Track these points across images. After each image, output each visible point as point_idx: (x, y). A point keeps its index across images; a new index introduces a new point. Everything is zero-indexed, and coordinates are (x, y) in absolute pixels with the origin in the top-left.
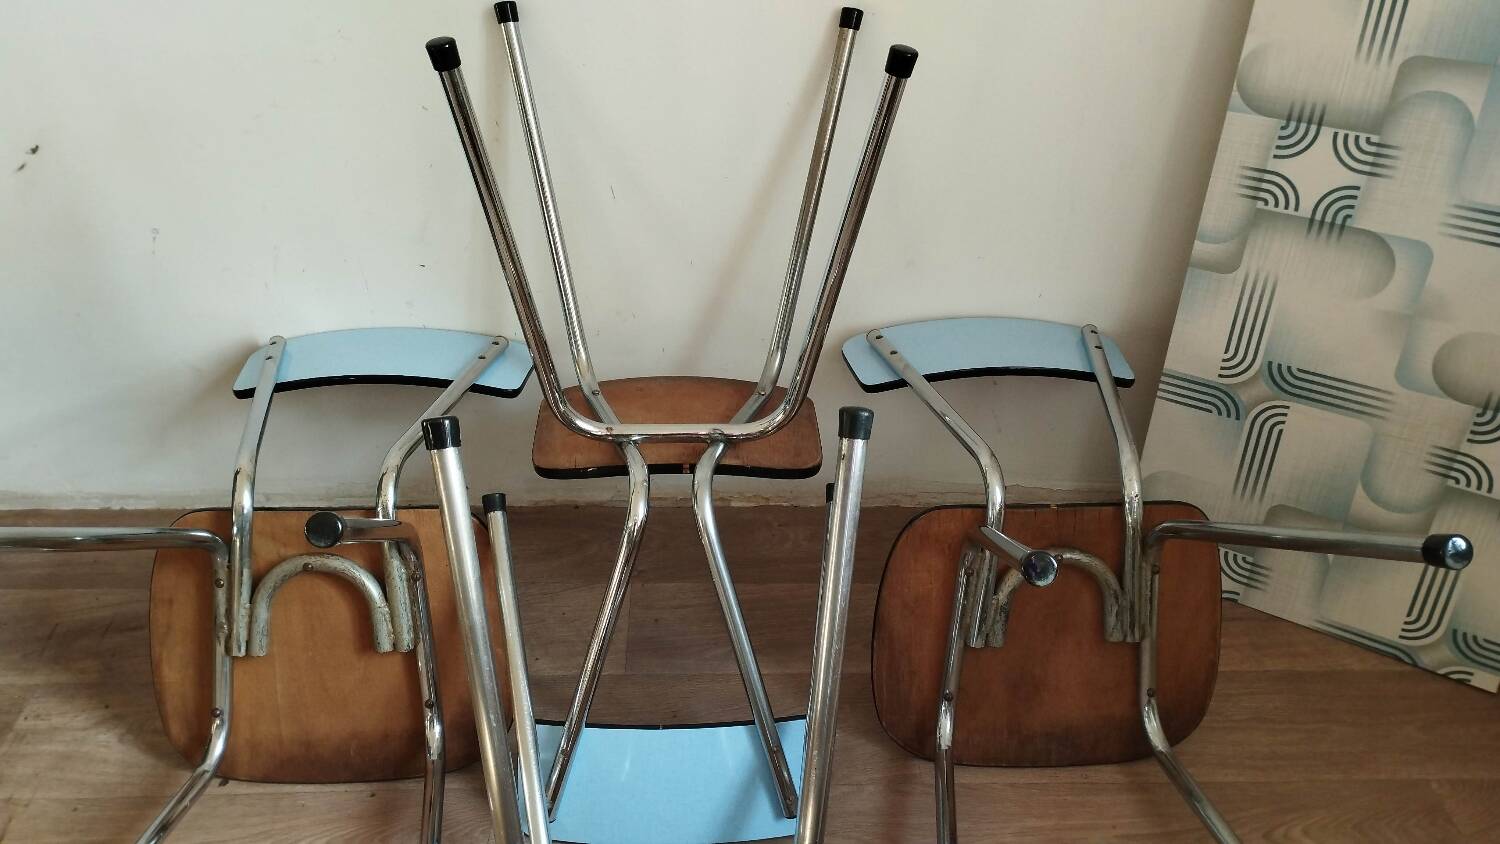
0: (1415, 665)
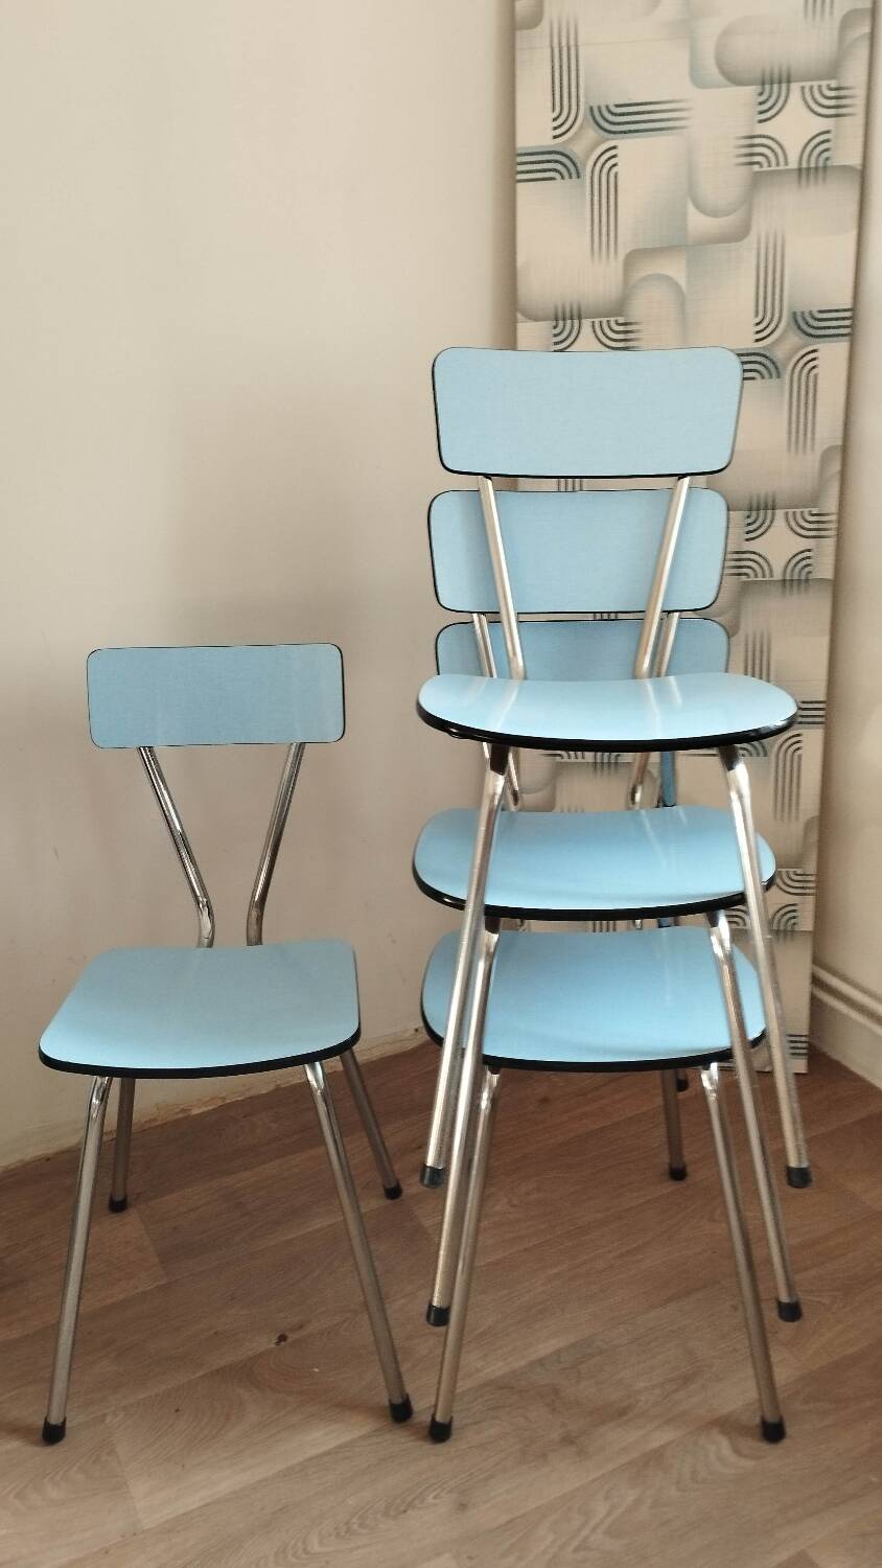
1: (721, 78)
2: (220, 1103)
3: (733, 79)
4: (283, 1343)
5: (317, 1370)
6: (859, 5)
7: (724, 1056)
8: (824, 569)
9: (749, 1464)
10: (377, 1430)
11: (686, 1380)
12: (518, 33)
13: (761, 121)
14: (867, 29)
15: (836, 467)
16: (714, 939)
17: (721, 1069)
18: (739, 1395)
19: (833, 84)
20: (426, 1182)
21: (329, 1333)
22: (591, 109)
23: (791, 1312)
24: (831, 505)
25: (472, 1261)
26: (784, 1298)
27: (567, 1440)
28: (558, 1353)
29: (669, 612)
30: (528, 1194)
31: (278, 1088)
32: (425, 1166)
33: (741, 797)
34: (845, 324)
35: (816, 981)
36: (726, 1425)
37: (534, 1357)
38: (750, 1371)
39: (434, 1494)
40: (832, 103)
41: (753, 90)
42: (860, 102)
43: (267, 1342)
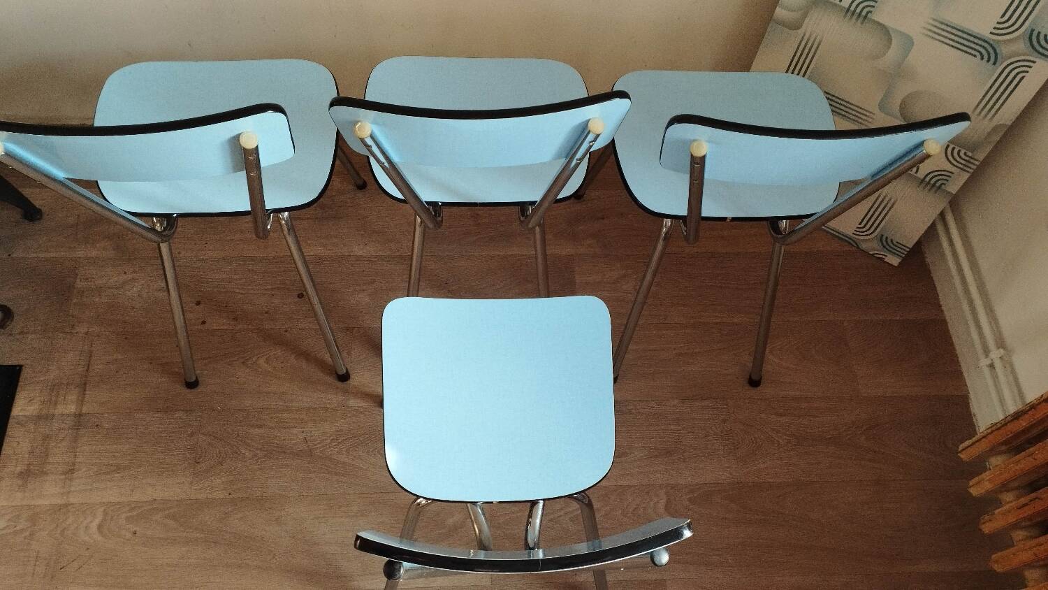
0: (858, 247)
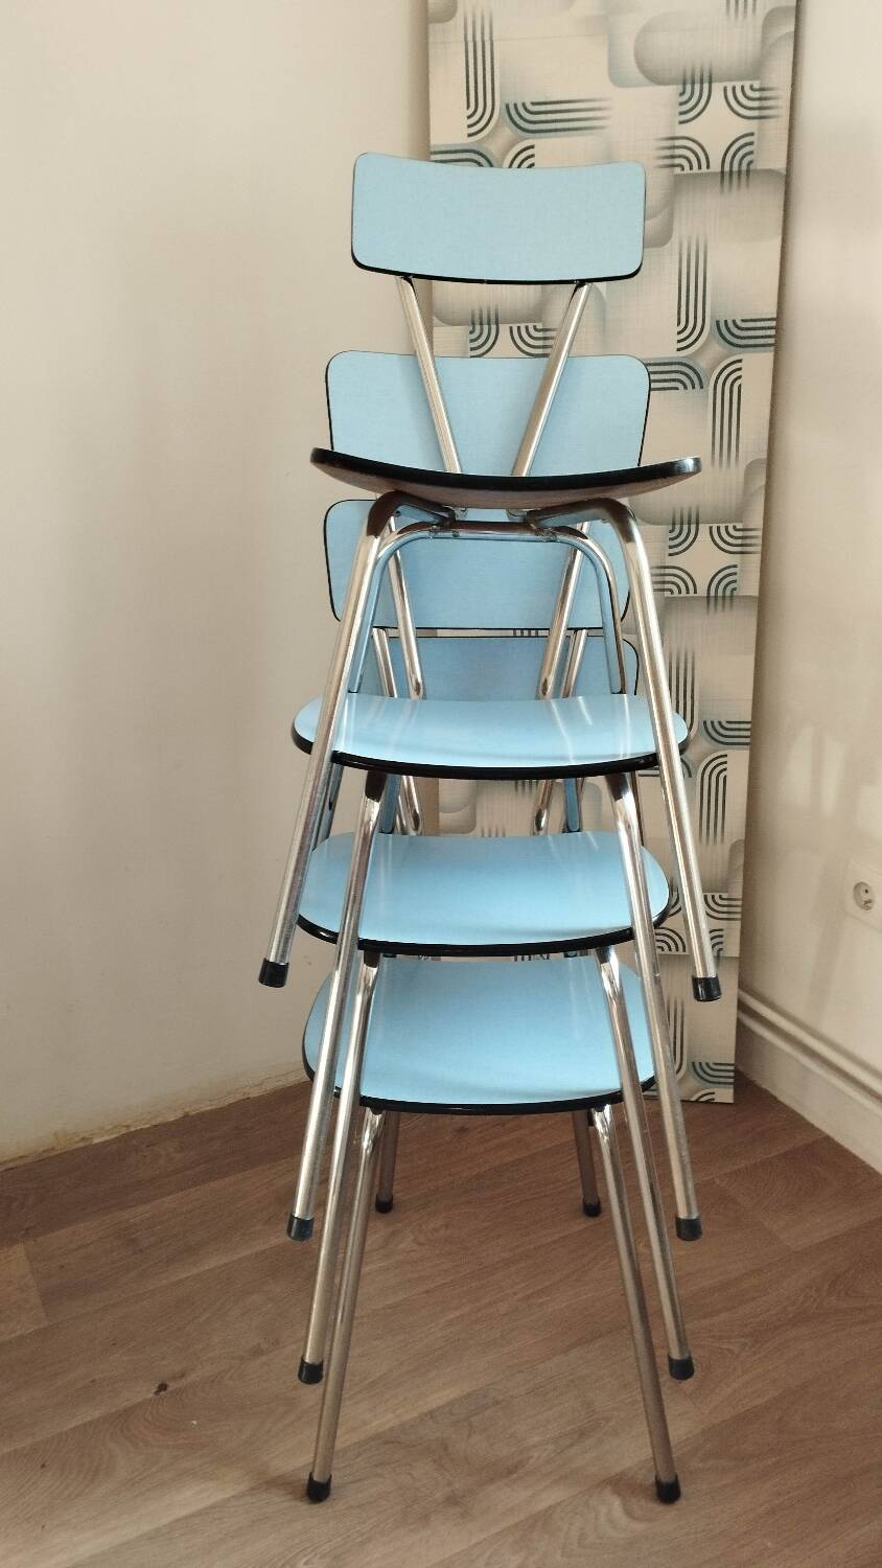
1: (640, 76)
2: (124, 1131)
3: (654, 78)
4: (162, 1393)
5: (195, 1422)
6: (783, 3)
7: (615, 1098)
8: (750, 586)
9: (640, 1527)
10: (252, 1489)
11: (582, 1434)
12: (431, 26)
13: (681, 123)
14: (792, 28)
15: (761, 481)
16: (604, 976)
17: (614, 1112)
18: (633, 1452)
19: (756, 85)
20: (293, 1234)
21: (213, 1381)
22: (507, 106)
23: (683, 1370)
24: (756, 521)
25: (352, 1311)
26: (676, 1355)
27: (452, 1501)
28: (451, 1403)
29: (576, 630)
30: (436, 1230)
31: (186, 1116)
32: (292, 1217)
33: (628, 827)
34: (773, 334)
35: (742, 1007)
36: (620, 1484)
37: (425, 1409)
38: (644, 1427)
39: (304, 1560)
40: (756, 104)
41: (674, 89)
42: (784, 103)
43: (146, 1392)
